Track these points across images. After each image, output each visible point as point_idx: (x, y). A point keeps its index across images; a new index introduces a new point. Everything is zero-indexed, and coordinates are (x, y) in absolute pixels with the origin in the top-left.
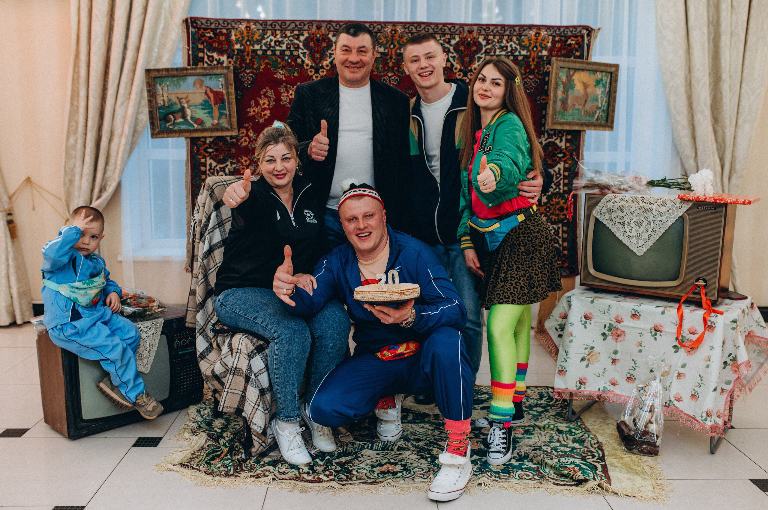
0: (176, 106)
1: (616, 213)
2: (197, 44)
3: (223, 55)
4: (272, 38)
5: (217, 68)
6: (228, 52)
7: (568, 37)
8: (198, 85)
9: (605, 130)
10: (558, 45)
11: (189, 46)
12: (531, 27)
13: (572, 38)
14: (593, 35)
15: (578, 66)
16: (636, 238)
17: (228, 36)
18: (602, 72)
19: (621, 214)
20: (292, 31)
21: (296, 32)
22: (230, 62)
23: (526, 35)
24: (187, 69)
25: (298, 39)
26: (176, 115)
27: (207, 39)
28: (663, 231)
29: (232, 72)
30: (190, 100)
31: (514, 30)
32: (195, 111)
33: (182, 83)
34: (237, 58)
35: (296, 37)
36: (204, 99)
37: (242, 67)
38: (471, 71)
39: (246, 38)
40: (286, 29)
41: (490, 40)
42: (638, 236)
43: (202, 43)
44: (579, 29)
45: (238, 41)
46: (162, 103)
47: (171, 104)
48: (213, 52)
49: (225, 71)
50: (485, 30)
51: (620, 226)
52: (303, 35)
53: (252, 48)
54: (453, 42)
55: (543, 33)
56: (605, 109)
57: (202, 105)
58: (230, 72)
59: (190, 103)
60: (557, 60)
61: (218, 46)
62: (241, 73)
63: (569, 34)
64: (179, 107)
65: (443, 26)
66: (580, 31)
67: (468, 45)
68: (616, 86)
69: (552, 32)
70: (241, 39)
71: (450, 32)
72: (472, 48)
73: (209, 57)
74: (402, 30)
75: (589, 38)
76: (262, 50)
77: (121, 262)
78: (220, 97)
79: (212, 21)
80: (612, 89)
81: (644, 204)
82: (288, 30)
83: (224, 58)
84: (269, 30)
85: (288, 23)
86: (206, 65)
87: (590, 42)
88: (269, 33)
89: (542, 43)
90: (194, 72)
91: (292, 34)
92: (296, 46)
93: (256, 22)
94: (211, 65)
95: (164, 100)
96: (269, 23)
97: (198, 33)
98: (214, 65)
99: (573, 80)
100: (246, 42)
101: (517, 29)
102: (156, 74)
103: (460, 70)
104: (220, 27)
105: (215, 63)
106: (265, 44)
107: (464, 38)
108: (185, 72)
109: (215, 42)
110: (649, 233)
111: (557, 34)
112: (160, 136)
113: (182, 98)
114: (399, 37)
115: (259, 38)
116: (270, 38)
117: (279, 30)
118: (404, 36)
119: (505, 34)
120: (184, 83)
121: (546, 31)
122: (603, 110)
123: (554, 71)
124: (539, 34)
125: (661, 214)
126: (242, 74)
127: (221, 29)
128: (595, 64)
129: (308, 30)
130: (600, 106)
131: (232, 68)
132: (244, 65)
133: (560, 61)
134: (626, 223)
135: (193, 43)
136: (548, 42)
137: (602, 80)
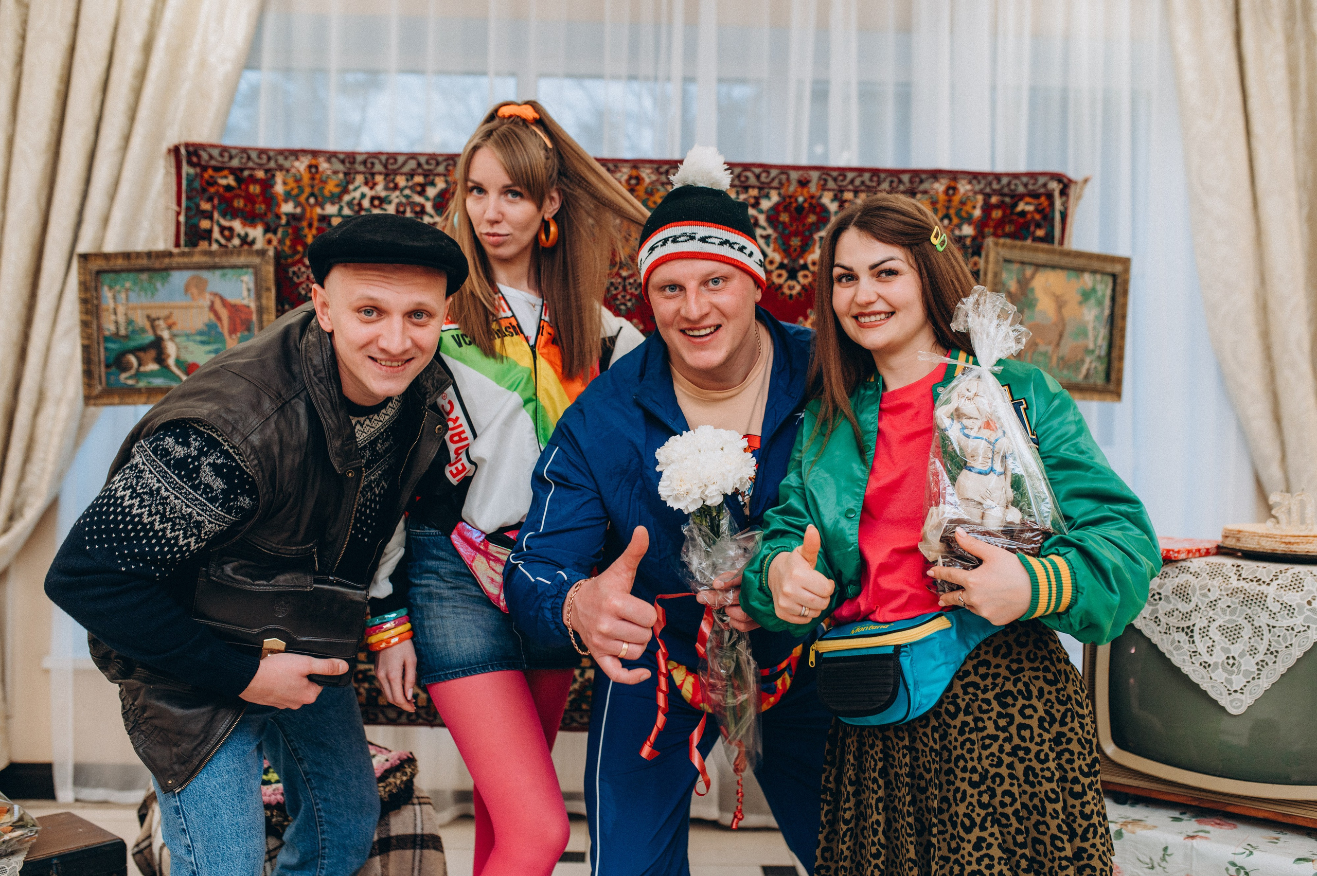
0: (145, 336)
1: (1169, 602)
2: (197, 200)
3: (253, 225)
4: (365, 190)
5: (239, 254)
6: (266, 220)
7: (1019, 198)
8: (194, 291)
9: (1104, 400)
10: (997, 214)
11: (179, 203)
12: (935, 174)
13: (1028, 199)
14: (1072, 191)
15: (1041, 258)
16: (1224, 670)
17: (267, 184)
18: (1094, 272)
19: (1184, 607)
20: (411, 175)
21: (419, 179)
22: (269, 242)
23: (925, 192)
24: (170, 254)
25: (422, 193)
26: (141, 354)
27: (221, 190)
28: (1298, 653)
29: (272, 261)
30: (174, 324)
31: (900, 181)
32: (186, 348)
33: (159, 285)
34: (286, 234)
35: (419, 189)
36: (206, 320)
37: (296, 252)
38: (805, 267)
39: (308, 191)
40: (396, 172)
41: (846, 201)
42: (1231, 662)
43: (210, 199)
44: (1042, 180)
45: (288, 196)
46: (112, 328)
47: (134, 332)
48: (234, 216)
49: (257, 260)
50: (835, 180)
51: (1182, 636)
52: (433, 184)
53: (318, 210)
54: (765, 204)
55: (964, 187)
56: (1103, 352)
57: (201, 333)
58: (267, 263)
59: (175, 330)
60: (996, 244)
61: (245, 205)
62: (294, 264)
63: (1021, 189)
64: (149, 337)
65: (745, 170)
66: (1045, 185)
67: (799, 213)
68: (1125, 305)
69: (982, 186)
70: (295, 192)
71: (757, 184)
72: (806, 217)
73: (222, 229)
74: (654, 177)
75: (1064, 199)
76: (343, 217)
77: (47, 671)
78: (243, 316)
79: (234, 152)
80: (1118, 311)
81: (1242, 583)
82: (401, 174)
83: (257, 233)
84: (359, 173)
85: (401, 160)
86: (215, 247)
87: (1066, 209)
88: (360, 179)
89: (961, 209)
90: (186, 260)
91: (410, 184)
92: (418, 209)
93: (331, 156)
94: (226, 246)
95: (116, 322)
96: (359, 159)
97: (202, 177)
98: (235, 247)
99: (1033, 289)
100: (307, 199)
101: (906, 178)
102: (100, 264)
103: (782, 266)
104: (251, 164)
105: (236, 241)
106: (350, 204)
107: (790, 197)
108: (167, 261)
109: (238, 196)
110: (1259, 657)
111: (994, 190)
112: (105, 401)
113: (158, 319)
114: (646, 192)
115: (337, 190)
116: (359, 190)
117: (380, 173)
118: (658, 190)
119: (879, 188)
120: (163, 285)
121: (970, 183)
122: (1099, 357)
123: (991, 267)
124: (955, 189)
125: (1289, 609)
126: (295, 269)
127: (252, 169)
128: (1079, 255)
129: (445, 175)
130: (1091, 346)
131: (271, 253)
132: (300, 248)
133: (1004, 245)
134: (1196, 629)
135: (188, 198)
136: (974, 207)
137: (1094, 290)
